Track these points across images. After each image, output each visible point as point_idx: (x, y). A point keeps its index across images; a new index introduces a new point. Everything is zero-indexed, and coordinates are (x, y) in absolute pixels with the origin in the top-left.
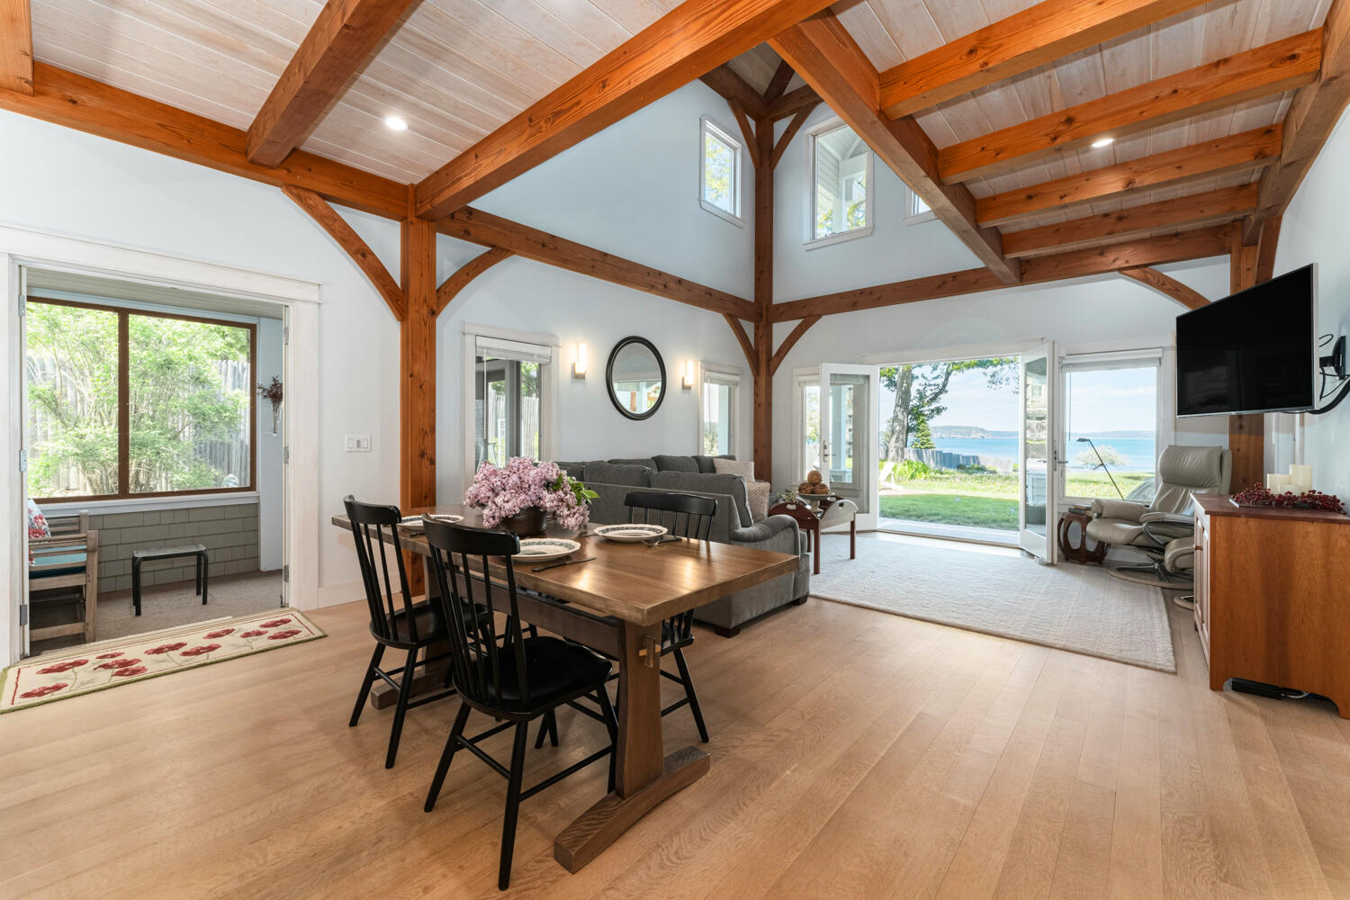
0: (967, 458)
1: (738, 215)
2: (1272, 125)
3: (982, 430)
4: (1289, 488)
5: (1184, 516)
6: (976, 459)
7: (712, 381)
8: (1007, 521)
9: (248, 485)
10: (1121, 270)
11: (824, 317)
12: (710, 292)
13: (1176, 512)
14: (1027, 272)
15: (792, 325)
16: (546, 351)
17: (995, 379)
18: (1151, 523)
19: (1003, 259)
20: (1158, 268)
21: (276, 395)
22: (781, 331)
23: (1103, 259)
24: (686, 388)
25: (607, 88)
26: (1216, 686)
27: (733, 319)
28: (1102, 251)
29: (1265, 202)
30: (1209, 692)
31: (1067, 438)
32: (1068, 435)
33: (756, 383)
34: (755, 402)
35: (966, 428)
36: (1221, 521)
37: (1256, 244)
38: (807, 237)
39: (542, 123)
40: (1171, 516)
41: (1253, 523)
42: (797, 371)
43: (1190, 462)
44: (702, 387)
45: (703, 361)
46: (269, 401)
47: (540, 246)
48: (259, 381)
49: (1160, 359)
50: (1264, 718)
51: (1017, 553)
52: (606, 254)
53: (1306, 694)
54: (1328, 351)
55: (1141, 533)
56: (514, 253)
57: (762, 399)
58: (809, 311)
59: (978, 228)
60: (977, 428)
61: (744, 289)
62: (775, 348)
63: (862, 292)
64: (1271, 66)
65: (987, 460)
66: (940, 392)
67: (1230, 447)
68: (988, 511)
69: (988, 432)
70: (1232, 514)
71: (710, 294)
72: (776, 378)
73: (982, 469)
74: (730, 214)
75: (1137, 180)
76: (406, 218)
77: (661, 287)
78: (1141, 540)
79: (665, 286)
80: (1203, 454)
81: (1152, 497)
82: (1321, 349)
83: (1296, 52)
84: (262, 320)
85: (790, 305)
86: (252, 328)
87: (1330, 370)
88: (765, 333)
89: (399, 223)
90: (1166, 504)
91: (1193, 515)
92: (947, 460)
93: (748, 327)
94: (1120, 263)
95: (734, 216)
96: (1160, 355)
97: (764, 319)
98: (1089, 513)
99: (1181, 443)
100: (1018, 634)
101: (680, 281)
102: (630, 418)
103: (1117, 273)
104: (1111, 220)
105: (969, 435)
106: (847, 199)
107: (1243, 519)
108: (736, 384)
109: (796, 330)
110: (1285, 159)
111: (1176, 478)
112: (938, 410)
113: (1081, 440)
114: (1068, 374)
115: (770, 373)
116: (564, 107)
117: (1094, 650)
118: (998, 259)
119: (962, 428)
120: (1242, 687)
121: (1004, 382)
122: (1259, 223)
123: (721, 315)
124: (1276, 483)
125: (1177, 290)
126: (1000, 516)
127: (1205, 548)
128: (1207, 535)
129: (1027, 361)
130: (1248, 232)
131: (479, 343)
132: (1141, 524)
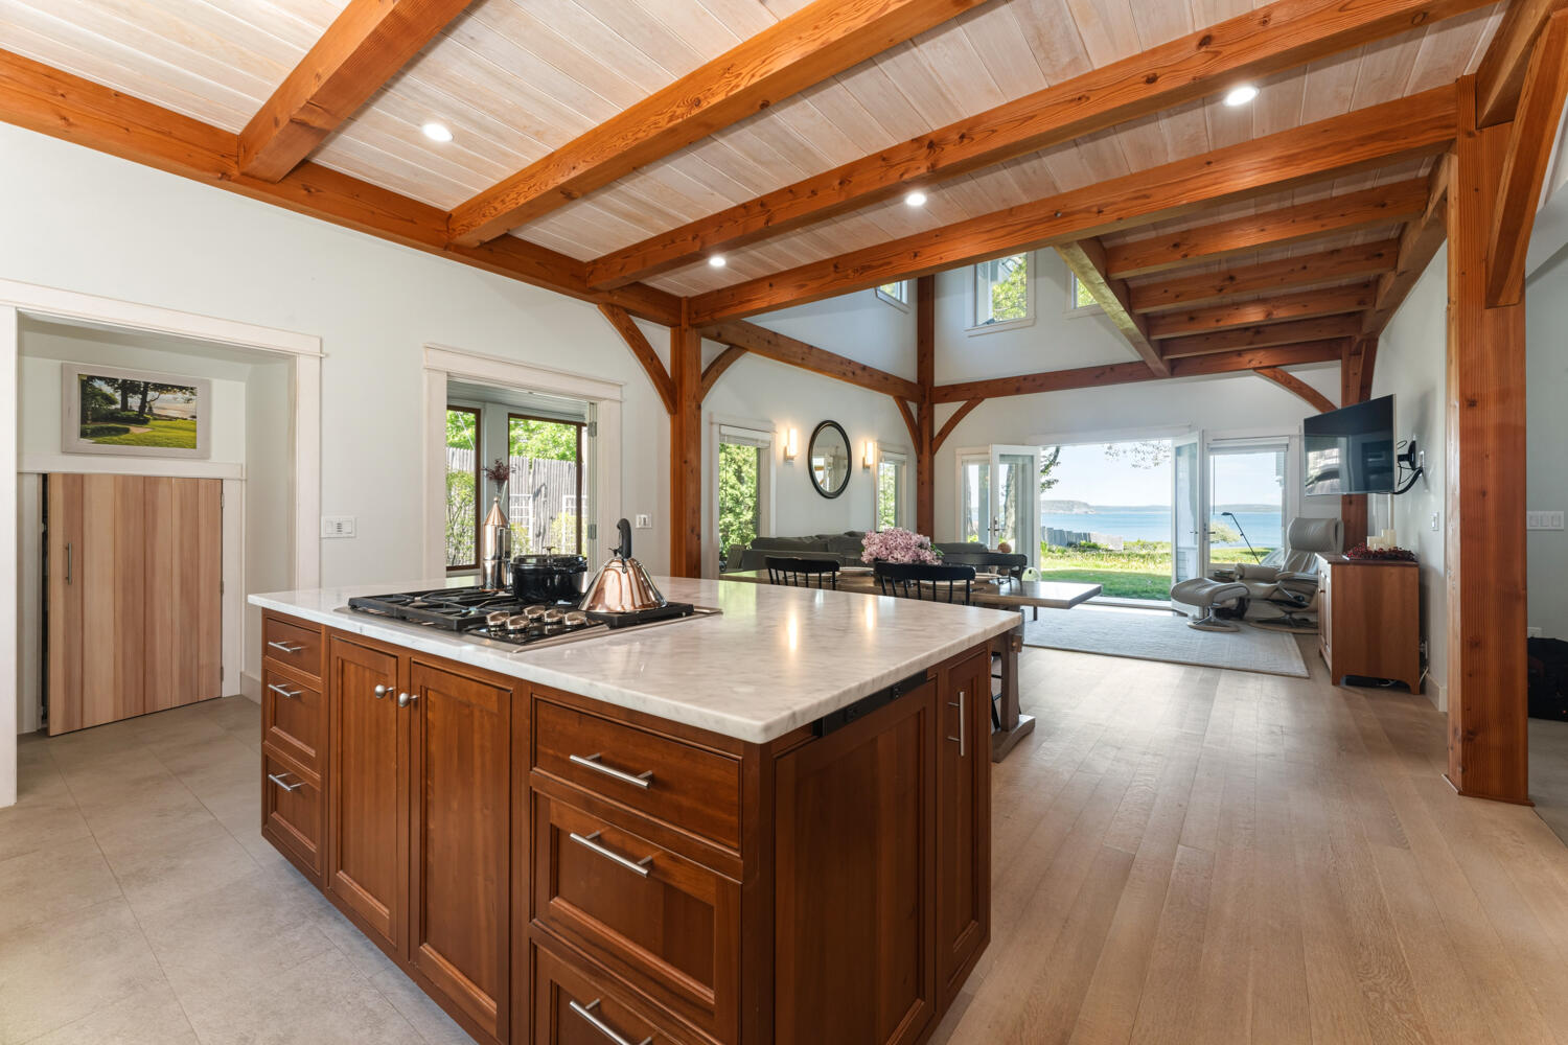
0: (1079, 536)
1: (904, 300)
2: (1369, 282)
3: (1086, 505)
4: (1381, 546)
5: (1309, 574)
6: (1086, 536)
7: (886, 460)
8: (1146, 592)
9: (473, 563)
10: (1255, 369)
11: (986, 400)
12: (886, 377)
13: (1303, 571)
14: (1176, 369)
15: (956, 406)
16: (766, 437)
17: (1112, 451)
18: (1283, 580)
19: (1161, 359)
20: (1283, 368)
21: (500, 476)
22: (943, 412)
23: (1241, 359)
24: (866, 467)
25: (918, 258)
26: (1335, 683)
27: (902, 402)
28: (1239, 353)
29: (1366, 329)
30: (1331, 687)
31: (1212, 513)
32: (1212, 509)
33: (919, 461)
34: (918, 480)
35: (1068, 502)
36: (1338, 567)
37: (1361, 354)
38: (969, 323)
39: (850, 272)
40: (1299, 575)
41: (1358, 568)
42: (958, 451)
43: (1314, 531)
44: (878, 466)
45: (878, 441)
46: (494, 484)
47: (766, 343)
48: (485, 463)
49: (1287, 445)
50: (1366, 696)
51: (1170, 614)
52: (811, 347)
53: (1392, 682)
54: (1404, 451)
55: (1277, 589)
56: (747, 350)
57: (926, 477)
58: (973, 393)
59: (1149, 340)
60: (1080, 503)
61: (909, 373)
62: (937, 429)
63: (1025, 378)
64: (1367, 259)
65: (1100, 537)
66: (1051, 464)
67: (1343, 519)
68: (1124, 583)
69: (1093, 507)
70: (1345, 563)
71: (887, 379)
72: (937, 456)
73: (1094, 547)
74: (895, 299)
75: (1275, 313)
76: (680, 325)
77: (851, 374)
78: (1276, 595)
79: (854, 373)
80: (1323, 524)
81: (1281, 562)
82: (1400, 449)
83: (1382, 252)
84: (488, 405)
85: (955, 388)
86: (477, 412)
87: (1406, 464)
88: (927, 416)
89: (669, 329)
90: (1294, 565)
91: (1317, 573)
92: (1058, 538)
93: (913, 407)
94: (1255, 364)
95: (900, 301)
96: (1287, 442)
97: (927, 399)
98: (1233, 576)
99: (1306, 516)
100: (1195, 661)
101: (864, 368)
102: (826, 497)
103: (1251, 371)
104: (1250, 333)
105: (1071, 510)
106: (992, 280)
107: (1352, 566)
108: (903, 463)
109: (959, 411)
110: (1378, 307)
111: (1302, 546)
112: (1049, 484)
113: (1225, 514)
114: (1212, 457)
115: (933, 452)
116: (874, 264)
117: (1253, 668)
118: (1156, 358)
119: (1063, 502)
120: (1355, 681)
121: (1121, 454)
122: (1362, 341)
123: (891, 397)
124: (1373, 543)
125: (1300, 388)
126: (1140, 588)
127: (1327, 591)
128: (1329, 580)
129: (1178, 445)
130: (1354, 347)
131: (723, 432)
132: (1275, 582)
